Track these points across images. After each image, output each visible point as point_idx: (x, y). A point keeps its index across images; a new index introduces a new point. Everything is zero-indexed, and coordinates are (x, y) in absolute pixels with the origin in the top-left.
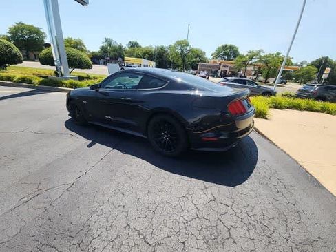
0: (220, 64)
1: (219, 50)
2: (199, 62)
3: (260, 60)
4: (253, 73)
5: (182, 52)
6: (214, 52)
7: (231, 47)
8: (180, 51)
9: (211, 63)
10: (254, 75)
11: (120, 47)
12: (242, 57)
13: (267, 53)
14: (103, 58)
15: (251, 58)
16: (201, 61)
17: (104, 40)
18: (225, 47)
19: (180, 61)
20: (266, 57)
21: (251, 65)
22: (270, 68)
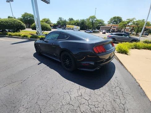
0: (111, 26)
1: (111, 20)
3: (134, 23)
4: (130, 30)
5: (92, 21)
6: (109, 20)
7: (118, 18)
8: (91, 21)
9: (107, 26)
10: (130, 31)
12: (124, 22)
13: (137, 20)
15: (128, 22)
16: (102, 25)
17: (59, 18)
18: (114, 18)
19: (91, 26)
20: (137, 21)
21: (129, 26)
22: (139, 27)
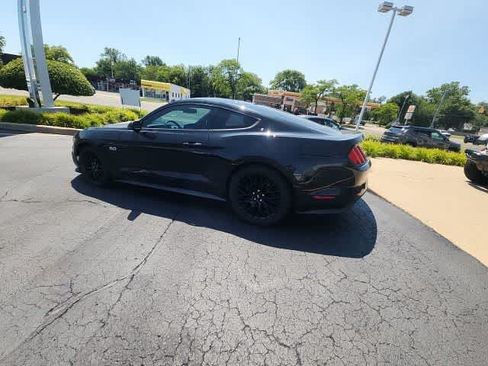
0: (283, 97)
1: (279, 78)
2: (253, 92)
3: (334, 93)
4: (325, 110)
5: (231, 77)
6: (273, 79)
7: (296, 74)
8: (228, 75)
9: (272, 94)
10: (326, 113)
11: (132, 64)
12: (311, 88)
13: (341, 85)
14: (104, 79)
15: (323, 90)
16: (257, 91)
17: (104, 52)
18: (287, 74)
19: (228, 90)
20: (340, 89)
21: (323, 99)
22: (345, 104)
